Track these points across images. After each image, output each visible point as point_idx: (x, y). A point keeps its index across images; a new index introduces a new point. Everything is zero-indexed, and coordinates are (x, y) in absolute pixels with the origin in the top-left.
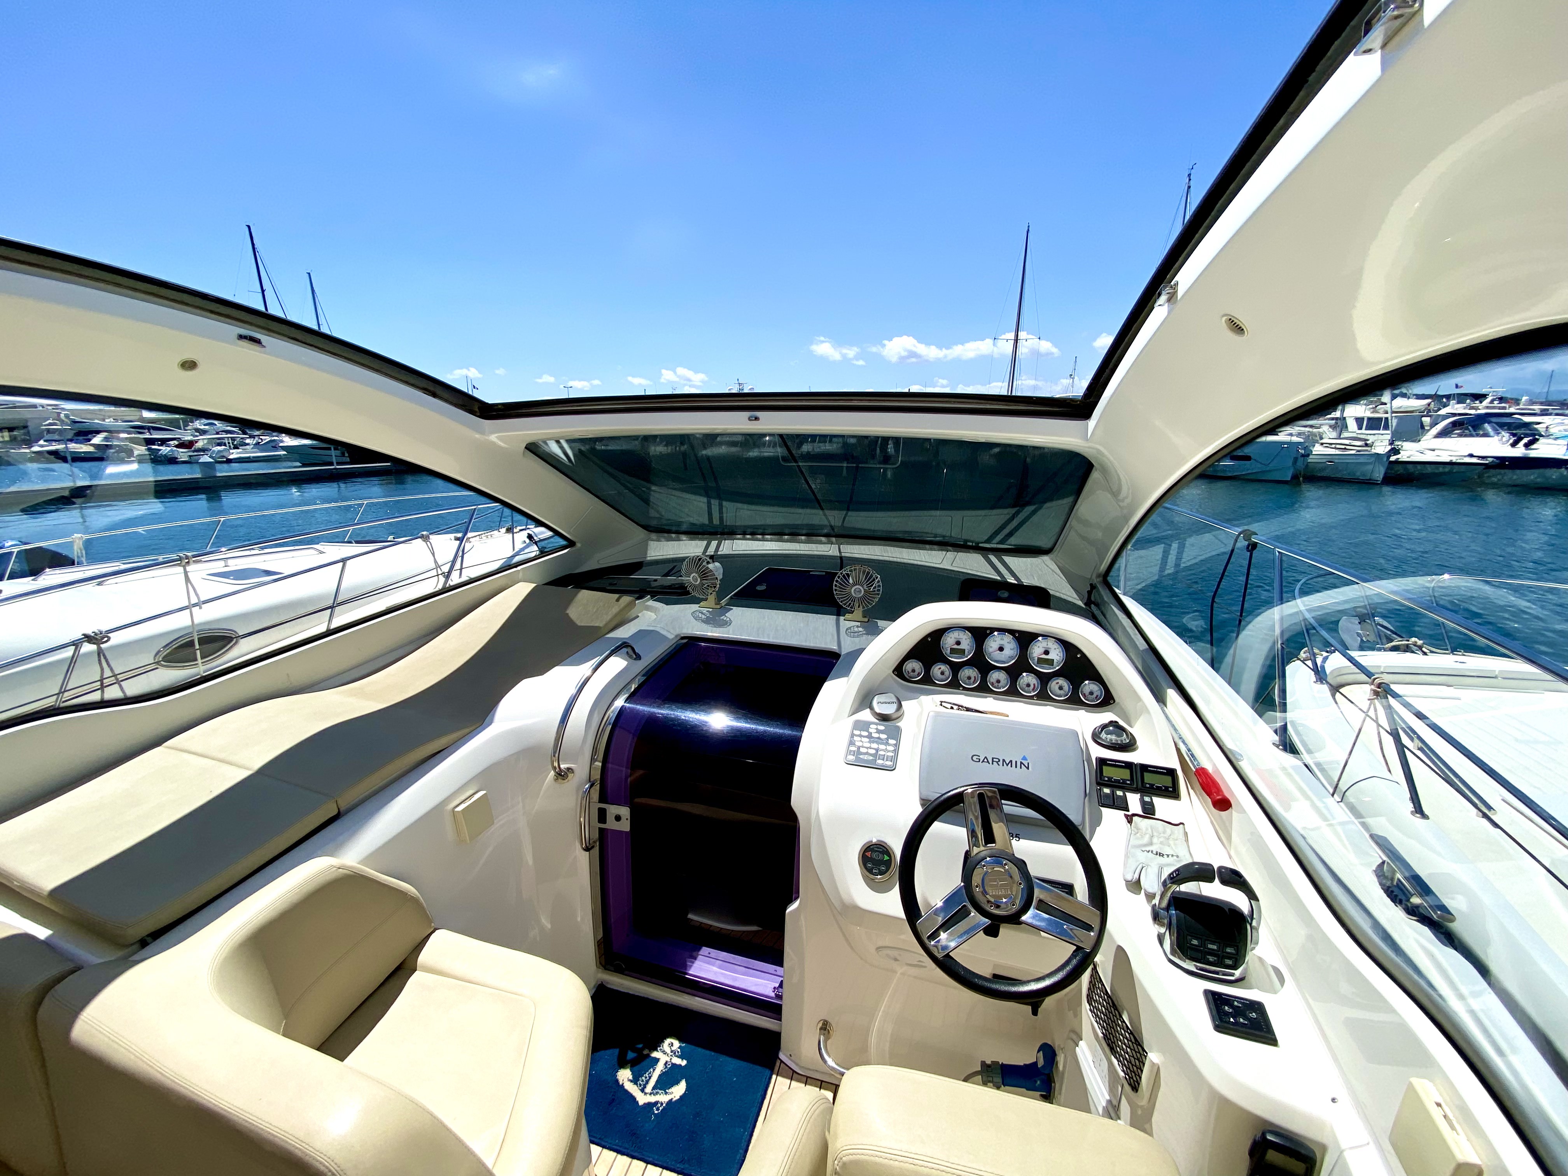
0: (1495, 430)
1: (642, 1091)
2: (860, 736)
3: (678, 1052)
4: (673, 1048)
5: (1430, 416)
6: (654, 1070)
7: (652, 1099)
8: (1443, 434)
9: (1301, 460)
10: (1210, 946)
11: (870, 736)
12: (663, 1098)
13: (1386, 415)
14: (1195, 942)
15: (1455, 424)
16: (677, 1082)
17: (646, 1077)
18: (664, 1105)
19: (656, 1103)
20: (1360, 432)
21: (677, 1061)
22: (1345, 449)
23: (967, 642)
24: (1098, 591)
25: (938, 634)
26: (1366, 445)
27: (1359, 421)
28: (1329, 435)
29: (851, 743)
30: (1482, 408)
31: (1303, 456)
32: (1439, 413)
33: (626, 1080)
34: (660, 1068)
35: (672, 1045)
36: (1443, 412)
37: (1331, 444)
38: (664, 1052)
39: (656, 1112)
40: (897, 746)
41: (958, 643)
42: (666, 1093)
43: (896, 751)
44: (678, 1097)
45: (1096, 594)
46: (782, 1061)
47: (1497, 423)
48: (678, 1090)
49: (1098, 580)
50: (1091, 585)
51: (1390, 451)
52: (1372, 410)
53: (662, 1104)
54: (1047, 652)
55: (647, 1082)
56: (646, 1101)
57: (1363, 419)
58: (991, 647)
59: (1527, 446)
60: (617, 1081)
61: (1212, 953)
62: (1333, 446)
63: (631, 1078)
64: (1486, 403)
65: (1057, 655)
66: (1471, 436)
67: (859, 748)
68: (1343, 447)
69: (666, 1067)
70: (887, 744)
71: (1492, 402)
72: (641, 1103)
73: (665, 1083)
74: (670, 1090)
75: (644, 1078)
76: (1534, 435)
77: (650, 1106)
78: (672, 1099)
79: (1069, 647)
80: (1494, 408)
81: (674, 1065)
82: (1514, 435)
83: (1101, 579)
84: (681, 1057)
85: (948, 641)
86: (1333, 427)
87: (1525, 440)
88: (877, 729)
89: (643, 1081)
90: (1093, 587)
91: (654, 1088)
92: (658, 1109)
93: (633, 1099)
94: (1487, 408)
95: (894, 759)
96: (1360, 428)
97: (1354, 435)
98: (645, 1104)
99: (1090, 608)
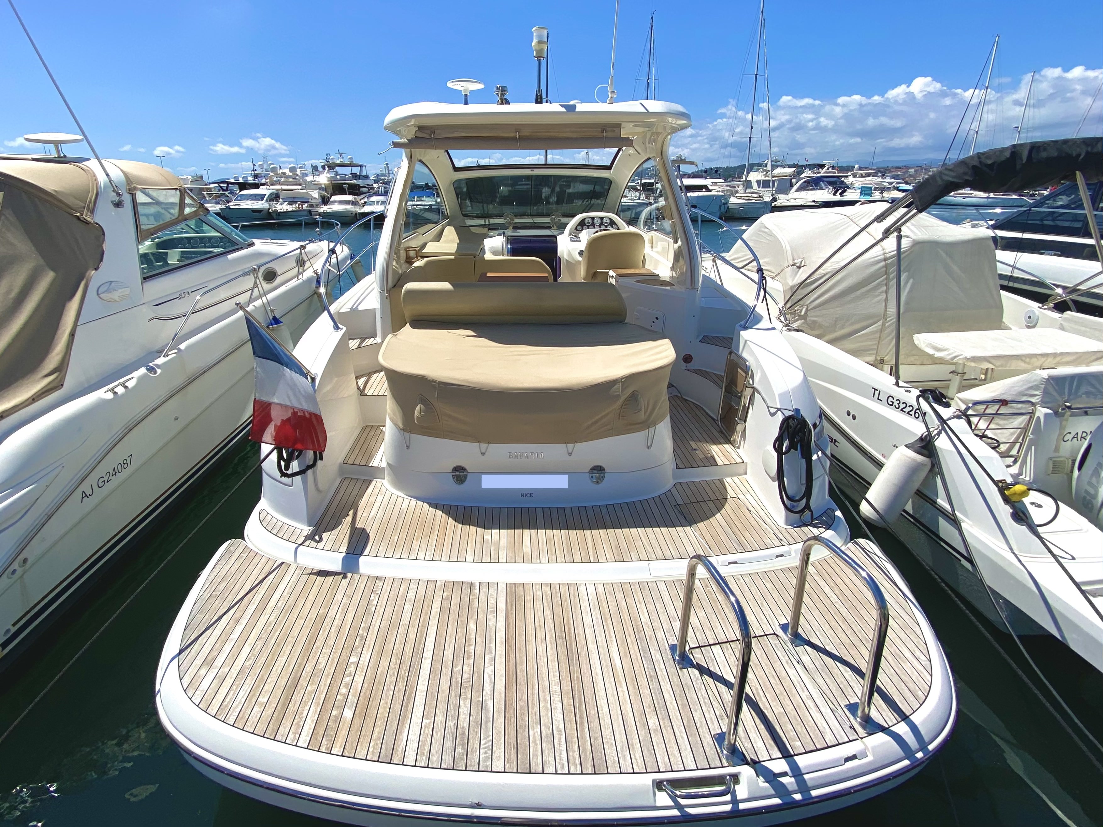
0: (825, 185)
5: (795, 178)
8: (800, 189)
9: (723, 206)
15: (806, 183)
20: (759, 189)
23: (590, 221)
25: (584, 220)
26: (760, 197)
27: (758, 182)
28: (741, 191)
30: (823, 173)
32: (800, 176)
36: (802, 175)
41: (588, 221)
47: (827, 182)
51: (772, 200)
52: (765, 175)
54: (606, 221)
57: (760, 181)
58: (595, 221)
59: (841, 194)
62: (742, 198)
64: (826, 168)
65: (608, 221)
66: (814, 189)
68: (748, 198)
71: (828, 169)
76: (844, 188)
79: (611, 219)
80: (830, 172)
82: (835, 188)
85: (586, 221)
86: (744, 186)
87: (840, 191)
88: (575, 238)
94: (825, 172)
97: (755, 191)
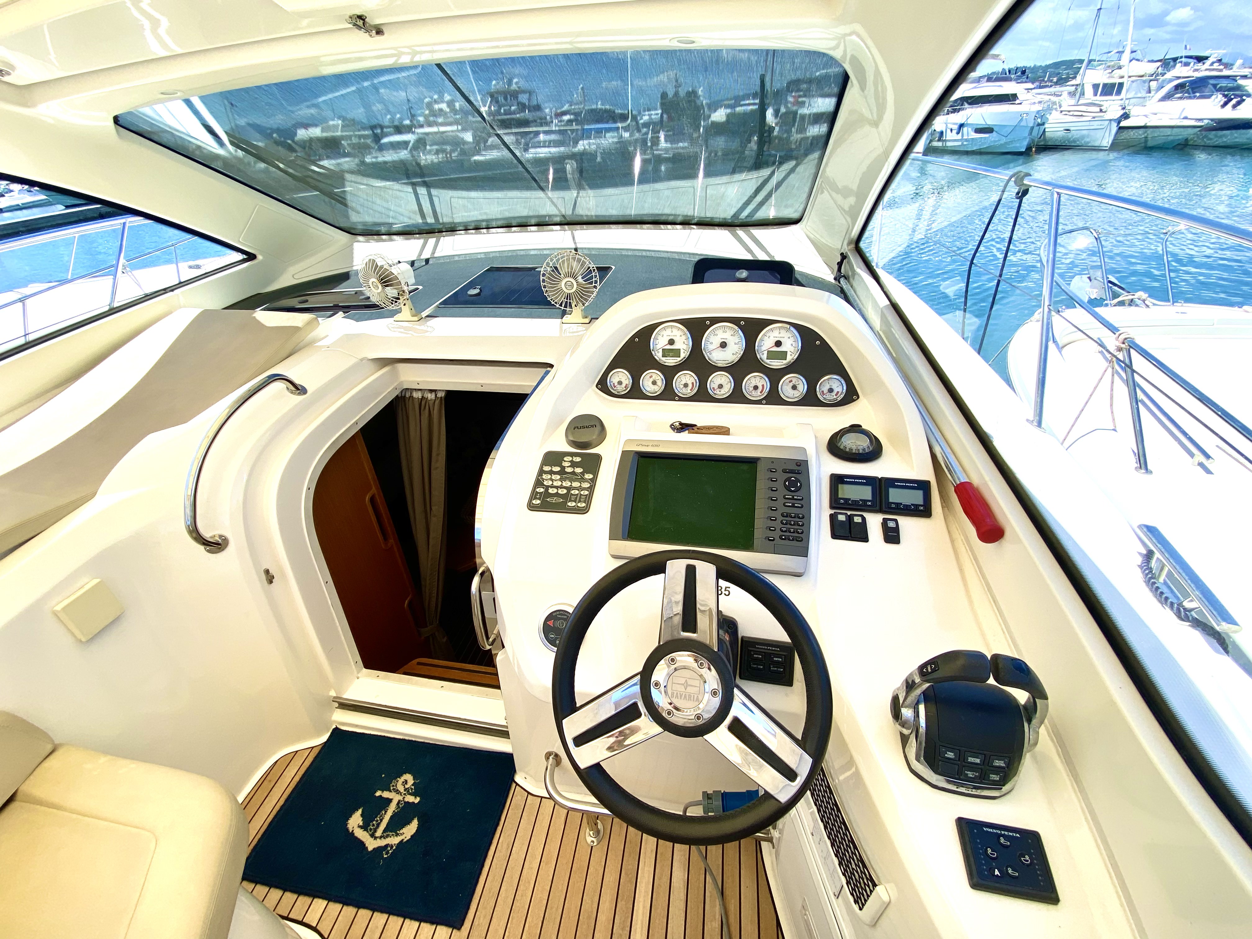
0: (1209, 91)
1: (372, 836)
2: (551, 472)
3: (412, 789)
4: (407, 786)
5: (1157, 80)
6: (386, 812)
7: (382, 843)
8: (1168, 97)
9: (1036, 129)
10: (971, 759)
11: (562, 472)
12: (394, 841)
13: (1121, 81)
14: (950, 755)
15: (1177, 87)
16: (409, 822)
17: (377, 821)
18: (394, 848)
19: (387, 846)
20: (1095, 98)
21: (410, 799)
22: (1082, 116)
23: (682, 339)
24: (849, 263)
25: (646, 333)
26: (1101, 111)
27: (1096, 87)
28: (1067, 102)
29: (539, 483)
30: (1203, 71)
31: (1039, 125)
32: (1166, 76)
33: (356, 826)
34: (392, 809)
35: (406, 783)
36: (1169, 75)
37: (1069, 111)
38: (398, 792)
39: (385, 856)
40: (593, 481)
41: (671, 342)
42: (397, 835)
43: (591, 489)
44: (409, 837)
45: (848, 267)
46: (517, 784)
47: (1212, 86)
48: (410, 830)
49: (850, 247)
50: (842, 254)
51: (1122, 116)
52: (1108, 75)
53: (392, 847)
54: (778, 344)
55: (378, 825)
56: (376, 846)
57: (1098, 85)
58: (711, 343)
59: (1234, 106)
60: (347, 830)
61: (973, 767)
62: (1071, 113)
63: (361, 824)
64: (1208, 62)
65: (792, 345)
66: (1190, 98)
67: (547, 490)
68: (1080, 113)
69: (399, 807)
70: (582, 480)
71: (1212, 64)
72: (370, 848)
73: (395, 826)
74: (401, 832)
75: (374, 822)
76: (1241, 96)
77: (379, 850)
78: (403, 840)
79: (807, 335)
80: (1213, 70)
81: (407, 803)
82: (1225, 96)
83: (853, 246)
84: (415, 795)
85: (659, 340)
86: (1072, 94)
87: (1234, 102)
88: (571, 462)
89: (373, 825)
90: (844, 257)
91: (384, 831)
92: (387, 854)
93: (362, 844)
94: (1208, 70)
95: (588, 499)
96: (1095, 95)
97: (1090, 101)
98: (374, 849)
99: (839, 282)
